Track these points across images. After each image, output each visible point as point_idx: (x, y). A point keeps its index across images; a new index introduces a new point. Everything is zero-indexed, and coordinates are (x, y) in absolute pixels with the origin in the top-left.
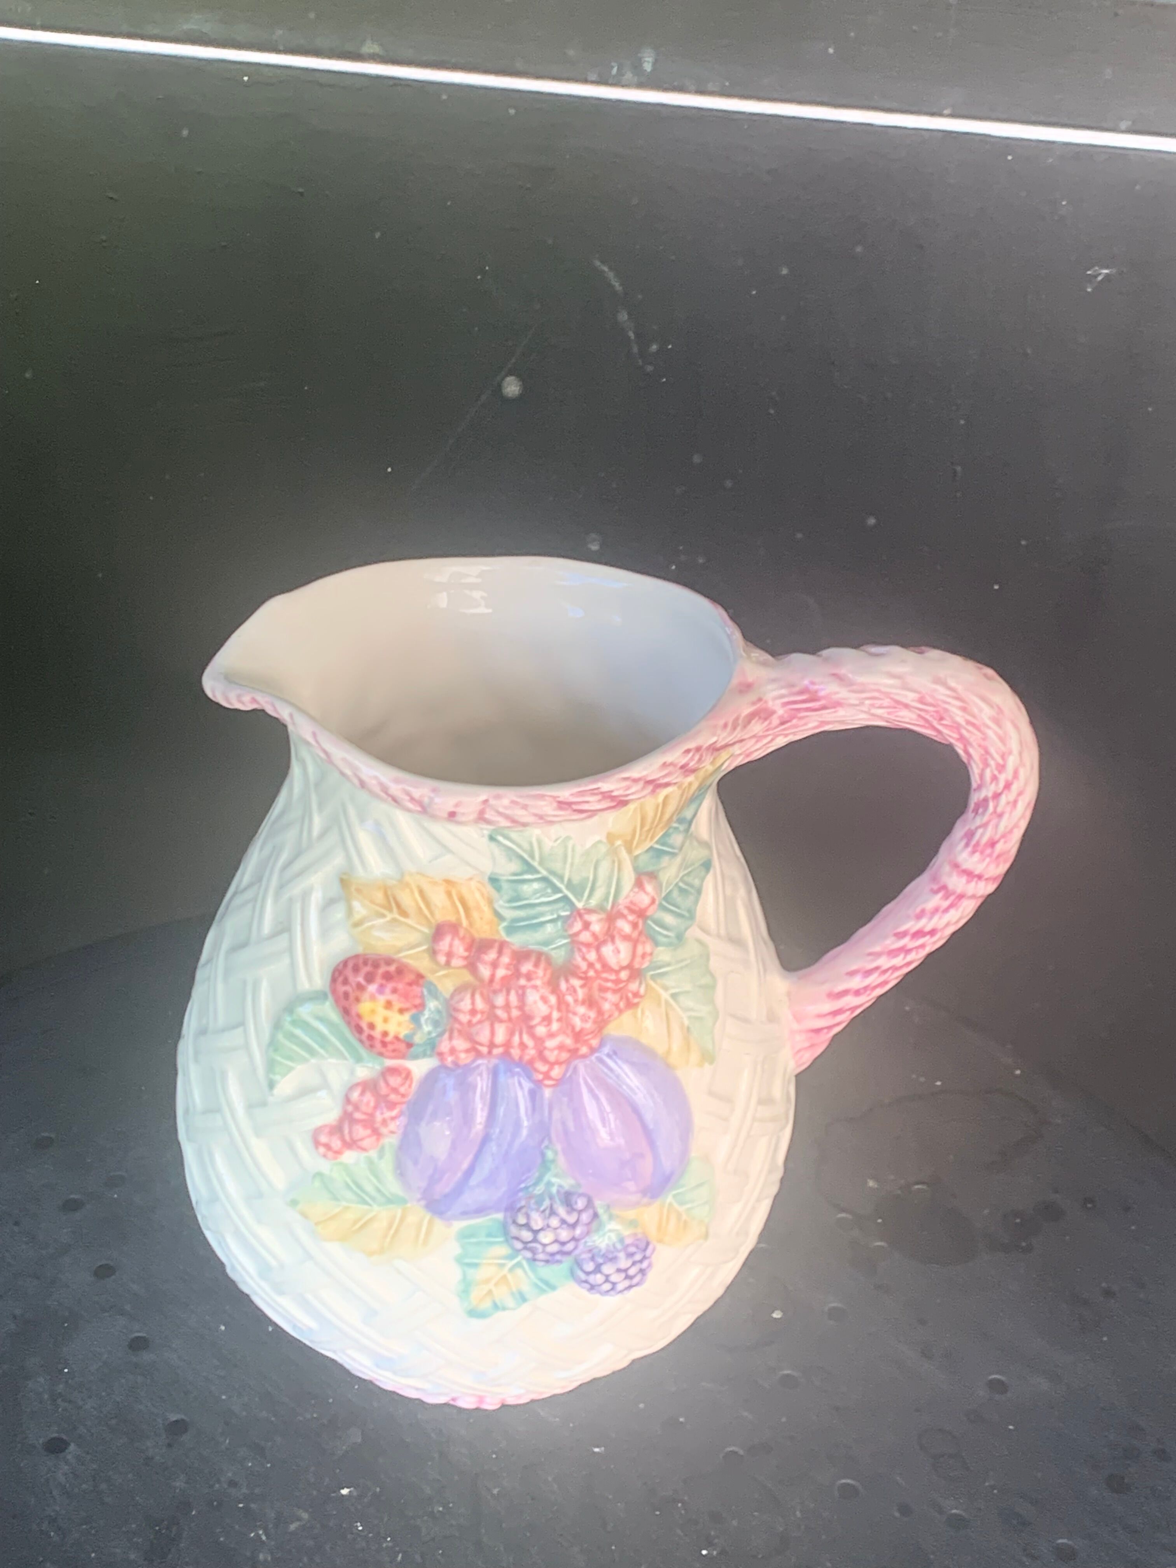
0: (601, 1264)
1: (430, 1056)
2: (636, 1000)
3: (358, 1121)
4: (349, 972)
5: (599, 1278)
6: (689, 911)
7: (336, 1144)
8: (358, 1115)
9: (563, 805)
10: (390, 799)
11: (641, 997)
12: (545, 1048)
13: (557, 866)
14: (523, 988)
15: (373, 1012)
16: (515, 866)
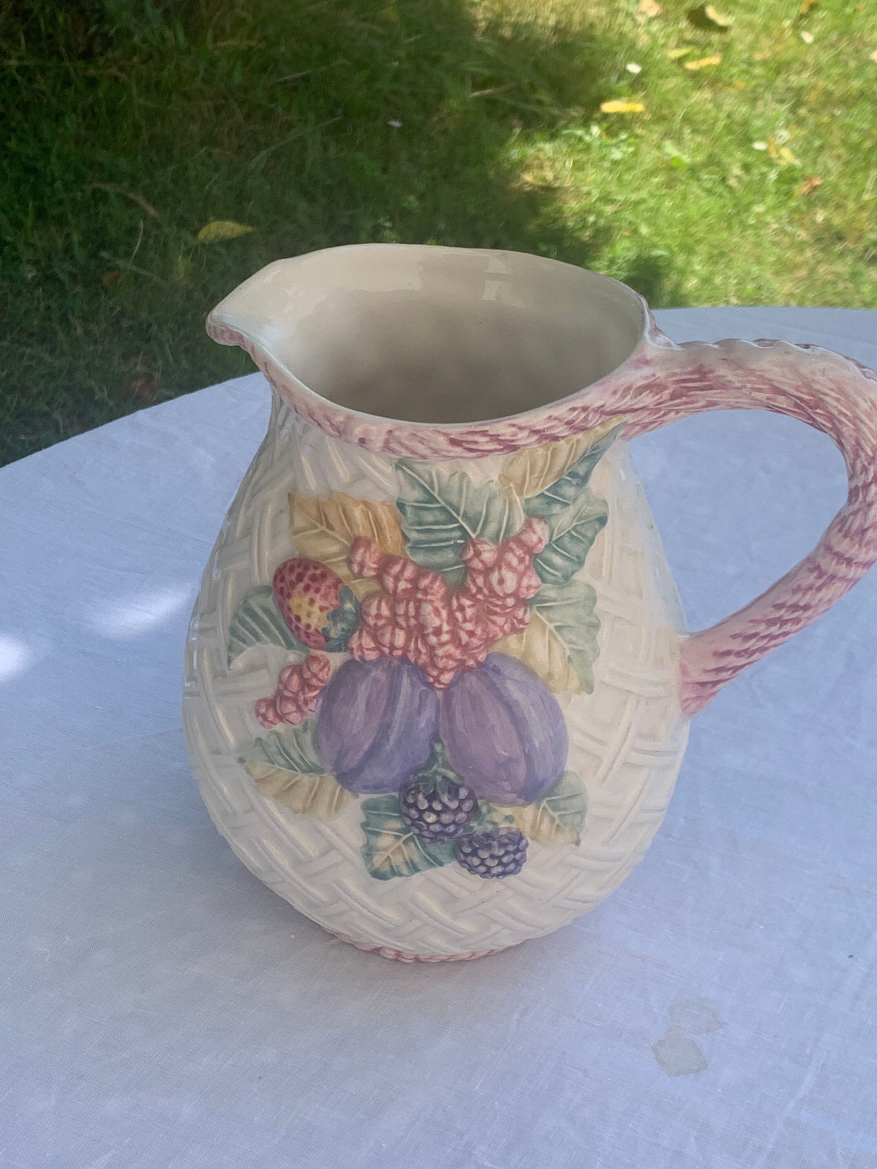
0: (477, 849)
1: (345, 651)
2: (521, 626)
3: (287, 699)
4: (286, 572)
5: (476, 861)
6: (578, 557)
7: (271, 715)
8: (287, 694)
9: (454, 442)
10: (316, 424)
11: (527, 624)
12: (435, 655)
13: (454, 499)
14: (420, 601)
15: (300, 606)
16: (417, 494)
